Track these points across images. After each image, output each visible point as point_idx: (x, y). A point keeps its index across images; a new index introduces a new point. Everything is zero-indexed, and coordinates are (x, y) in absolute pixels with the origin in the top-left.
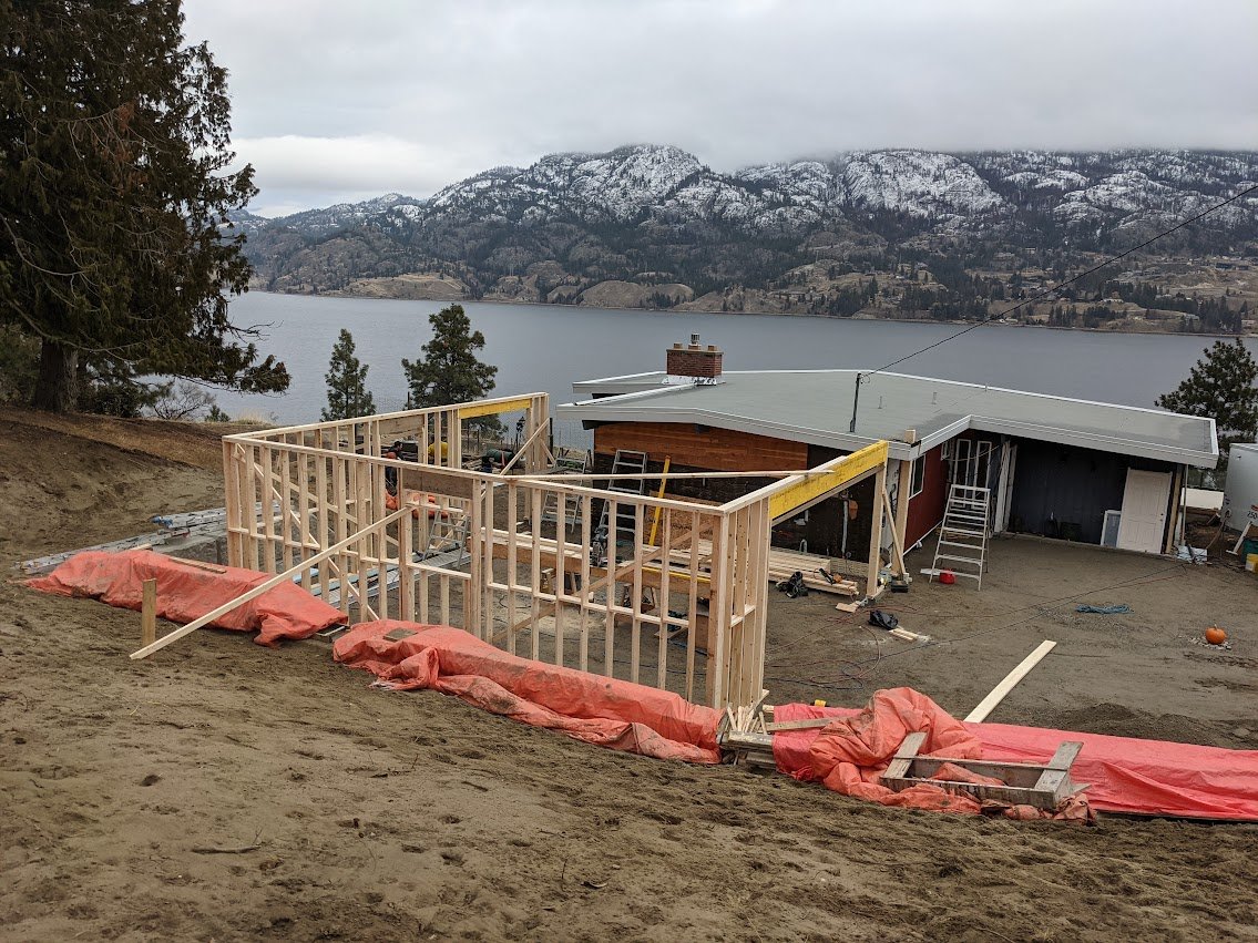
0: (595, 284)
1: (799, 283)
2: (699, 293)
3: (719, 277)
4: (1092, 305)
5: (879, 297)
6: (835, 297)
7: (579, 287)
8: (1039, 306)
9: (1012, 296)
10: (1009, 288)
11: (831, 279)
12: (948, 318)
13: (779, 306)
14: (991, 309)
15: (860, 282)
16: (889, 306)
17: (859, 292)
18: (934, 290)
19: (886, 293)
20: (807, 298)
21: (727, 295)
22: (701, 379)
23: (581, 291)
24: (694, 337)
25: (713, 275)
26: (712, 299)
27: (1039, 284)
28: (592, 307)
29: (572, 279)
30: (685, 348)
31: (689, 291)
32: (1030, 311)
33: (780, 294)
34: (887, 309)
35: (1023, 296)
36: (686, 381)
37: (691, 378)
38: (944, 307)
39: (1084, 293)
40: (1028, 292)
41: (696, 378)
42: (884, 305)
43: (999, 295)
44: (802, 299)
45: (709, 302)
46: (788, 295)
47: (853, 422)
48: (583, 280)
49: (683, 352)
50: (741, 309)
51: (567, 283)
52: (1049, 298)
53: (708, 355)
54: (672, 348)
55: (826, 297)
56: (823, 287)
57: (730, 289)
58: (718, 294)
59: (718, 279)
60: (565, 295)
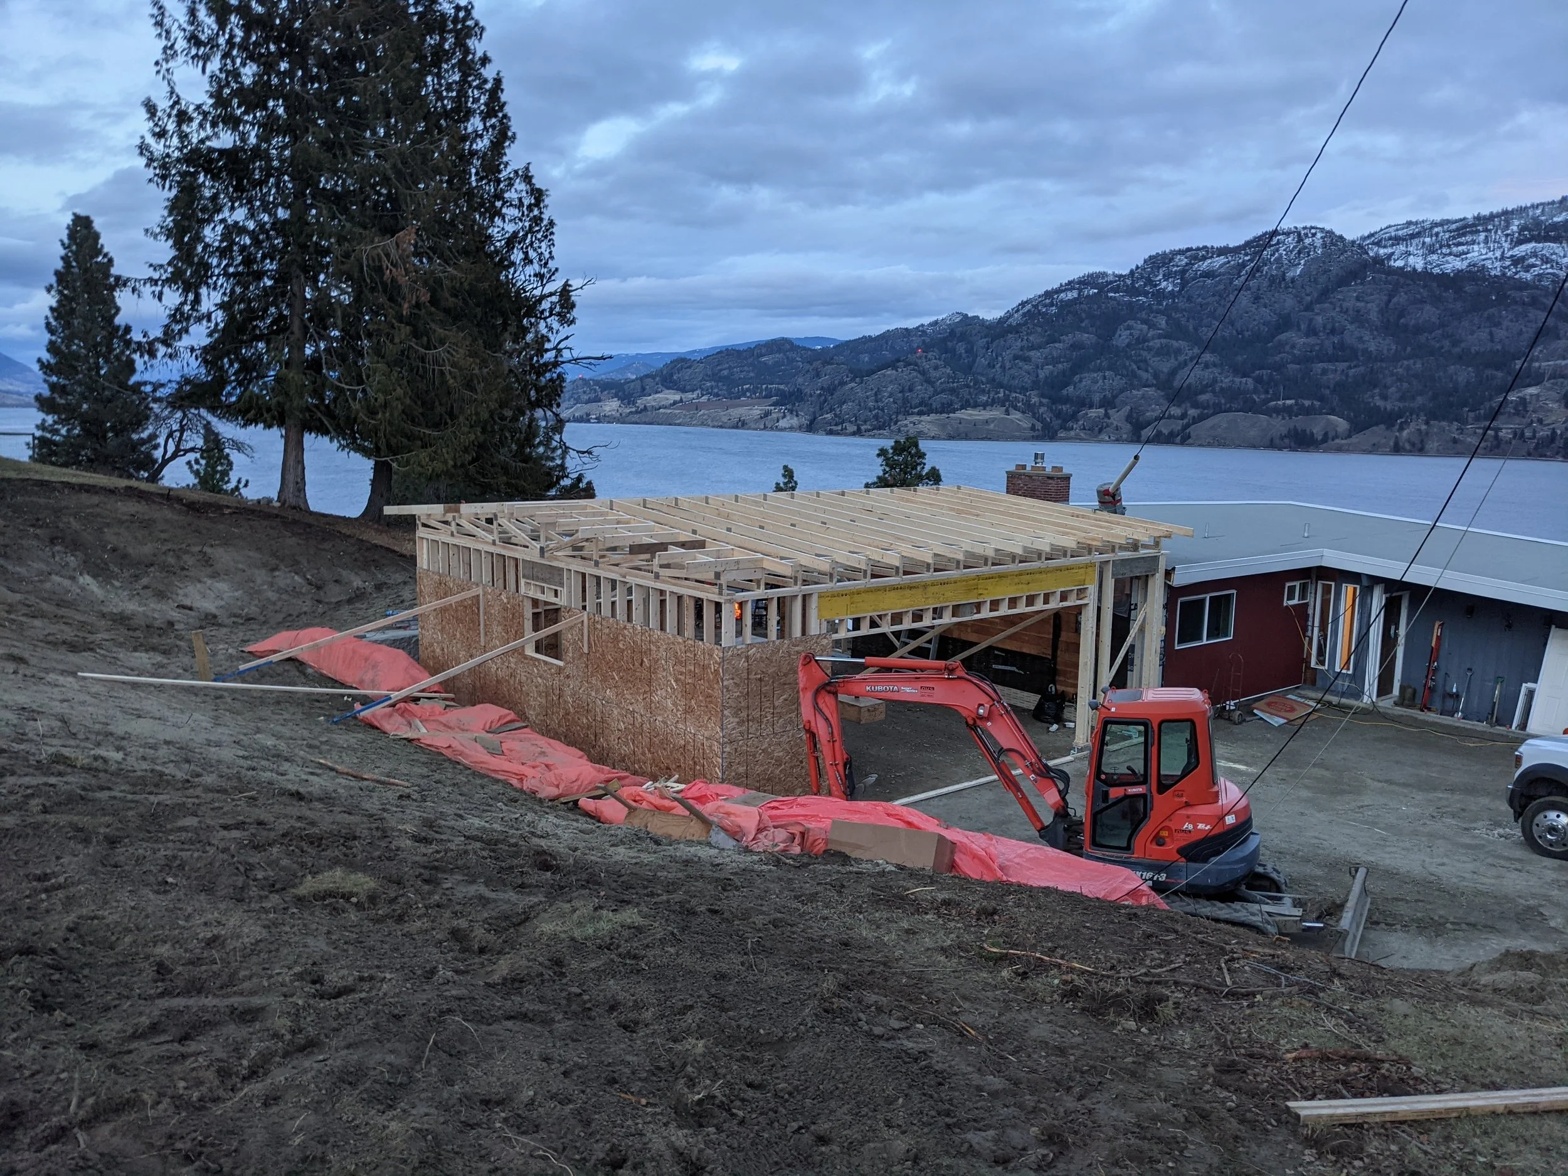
0: (1208, 417)
1: (1517, 413)
2: (1357, 427)
3: (1390, 405)
7: (1185, 421)
20: (1528, 434)
21: (1401, 429)
23: (1188, 426)
25: (1380, 403)
26: (1379, 435)
29: (1177, 411)
31: (1343, 425)
33: (1485, 428)
44: (1519, 435)
45: (1374, 439)
46: (1497, 430)
48: (1192, 412)
50: (1422, 448)
51: (1170, 417)
53: (1049, 477)
55: (1559, 432)
56: (1554, 418)
57: (1406, 422)
58: (1387, 428)
59: (1389, 408)
60: (1166, 432)
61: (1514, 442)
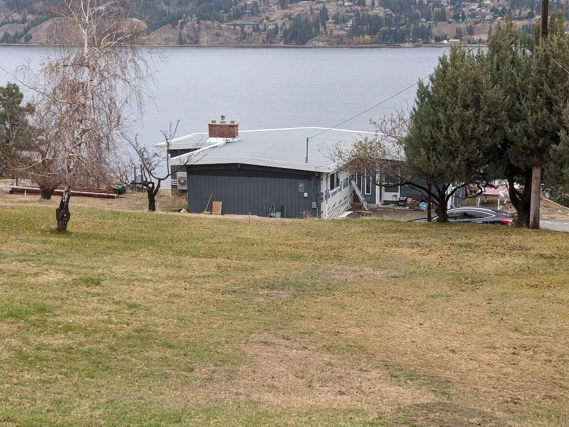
0: (42, 21)
1: (253, 14)
2: (153, 27)
3: (172, 10)
4: (526, 22)
5: (330, 25)
6: (288, 27)
7: (26, 25)
8: (479, 25)
9: (454, 18)
10: (451, 10)
11: (283, 8)
12: (396, 41)
13: (234, 37)
14: (435, 31)
15: (311, 10)
16: (341, 32)
17: (311, 20)
18: (382, 14)
19: (337, 20)
20: (261, 27)
21: (182, 27)
22: (228, 139)
23: (28, 28)
24: (222, 117)
25: (165, 8)
26: (168, 32)
27: (477, 4)
28: (42, 45)
29: (17, 17)
30: (218, 123)
31: (144, 25)
32: (471, 31)
33: (235, 25)
34: (338, 35)
35: (464, 18)
36: (220, 141)
37: (222, 138)
38: (391, 31)
39: (517, 11)
40: (467, 13)
41: (225, 139)
42: (335, 32)
43: (442, 17)
44: (256, 29)
45: (165, 36)
46: (242, 26)
47: (307, 158)
48: (30, 17)
49: (218, 125)
50: (197, 42)
51: (13, 22)
52: (487, 17)
53: (231, 126)
54: (210, 123)
55: (280, 26)
56: (275, 16)
57: (184, 21)
58: (173, 27)
59: (172, 11)
60: (12, 34)
61: (253, 34)
